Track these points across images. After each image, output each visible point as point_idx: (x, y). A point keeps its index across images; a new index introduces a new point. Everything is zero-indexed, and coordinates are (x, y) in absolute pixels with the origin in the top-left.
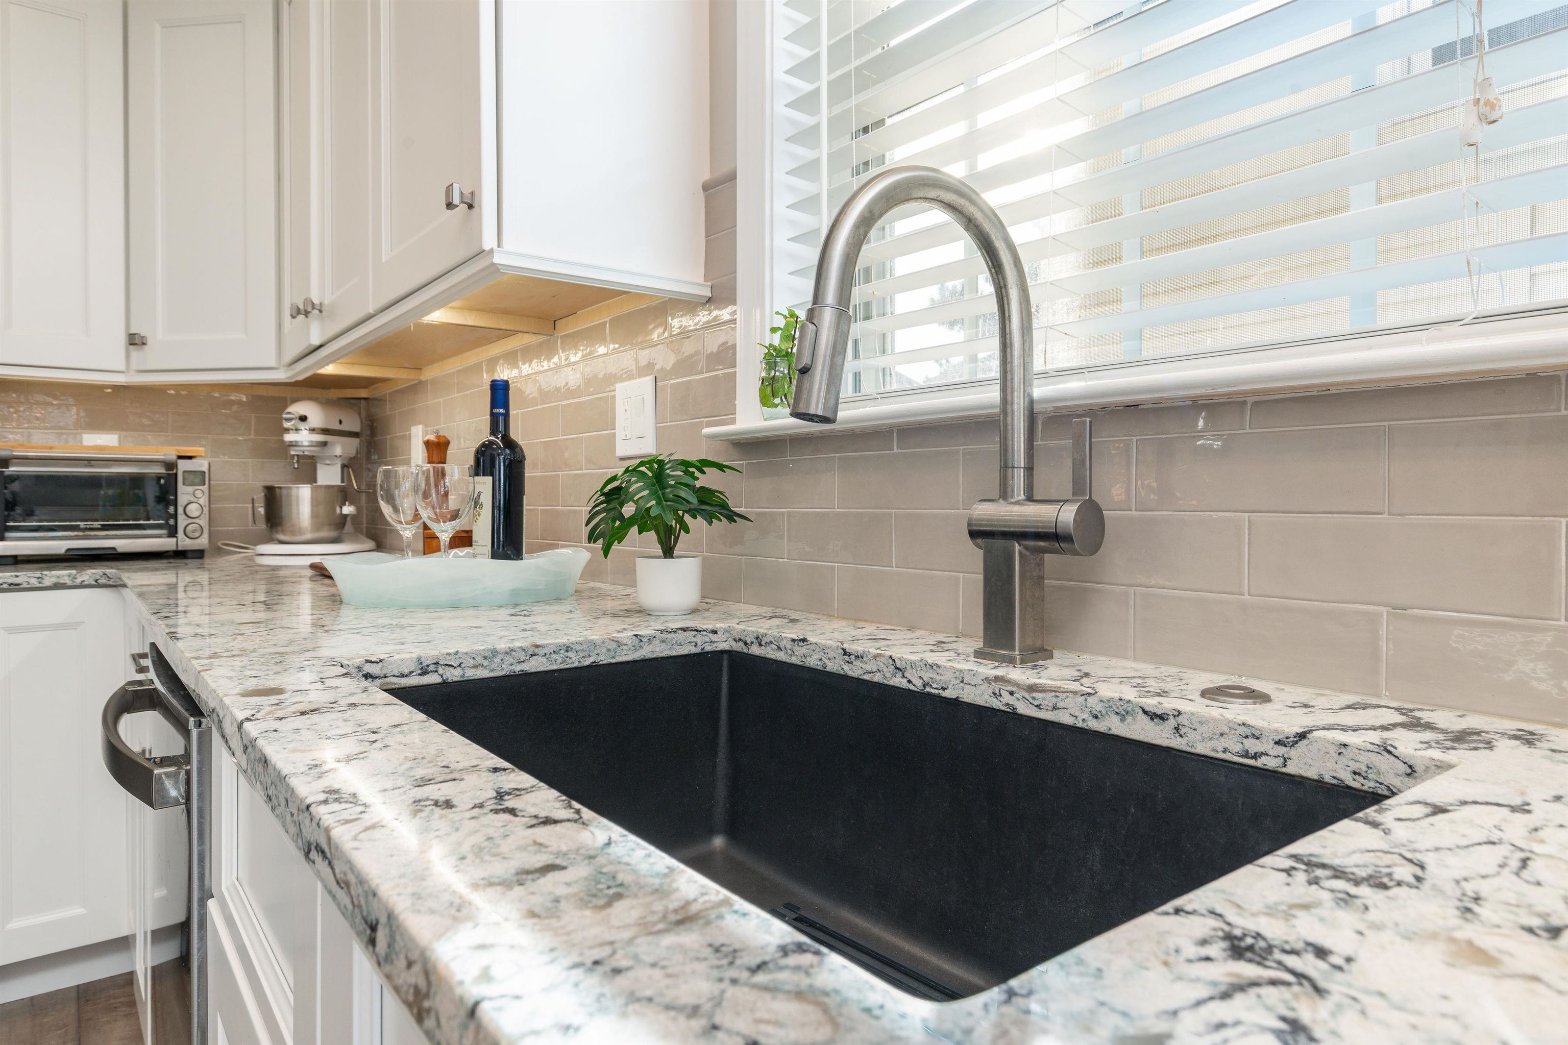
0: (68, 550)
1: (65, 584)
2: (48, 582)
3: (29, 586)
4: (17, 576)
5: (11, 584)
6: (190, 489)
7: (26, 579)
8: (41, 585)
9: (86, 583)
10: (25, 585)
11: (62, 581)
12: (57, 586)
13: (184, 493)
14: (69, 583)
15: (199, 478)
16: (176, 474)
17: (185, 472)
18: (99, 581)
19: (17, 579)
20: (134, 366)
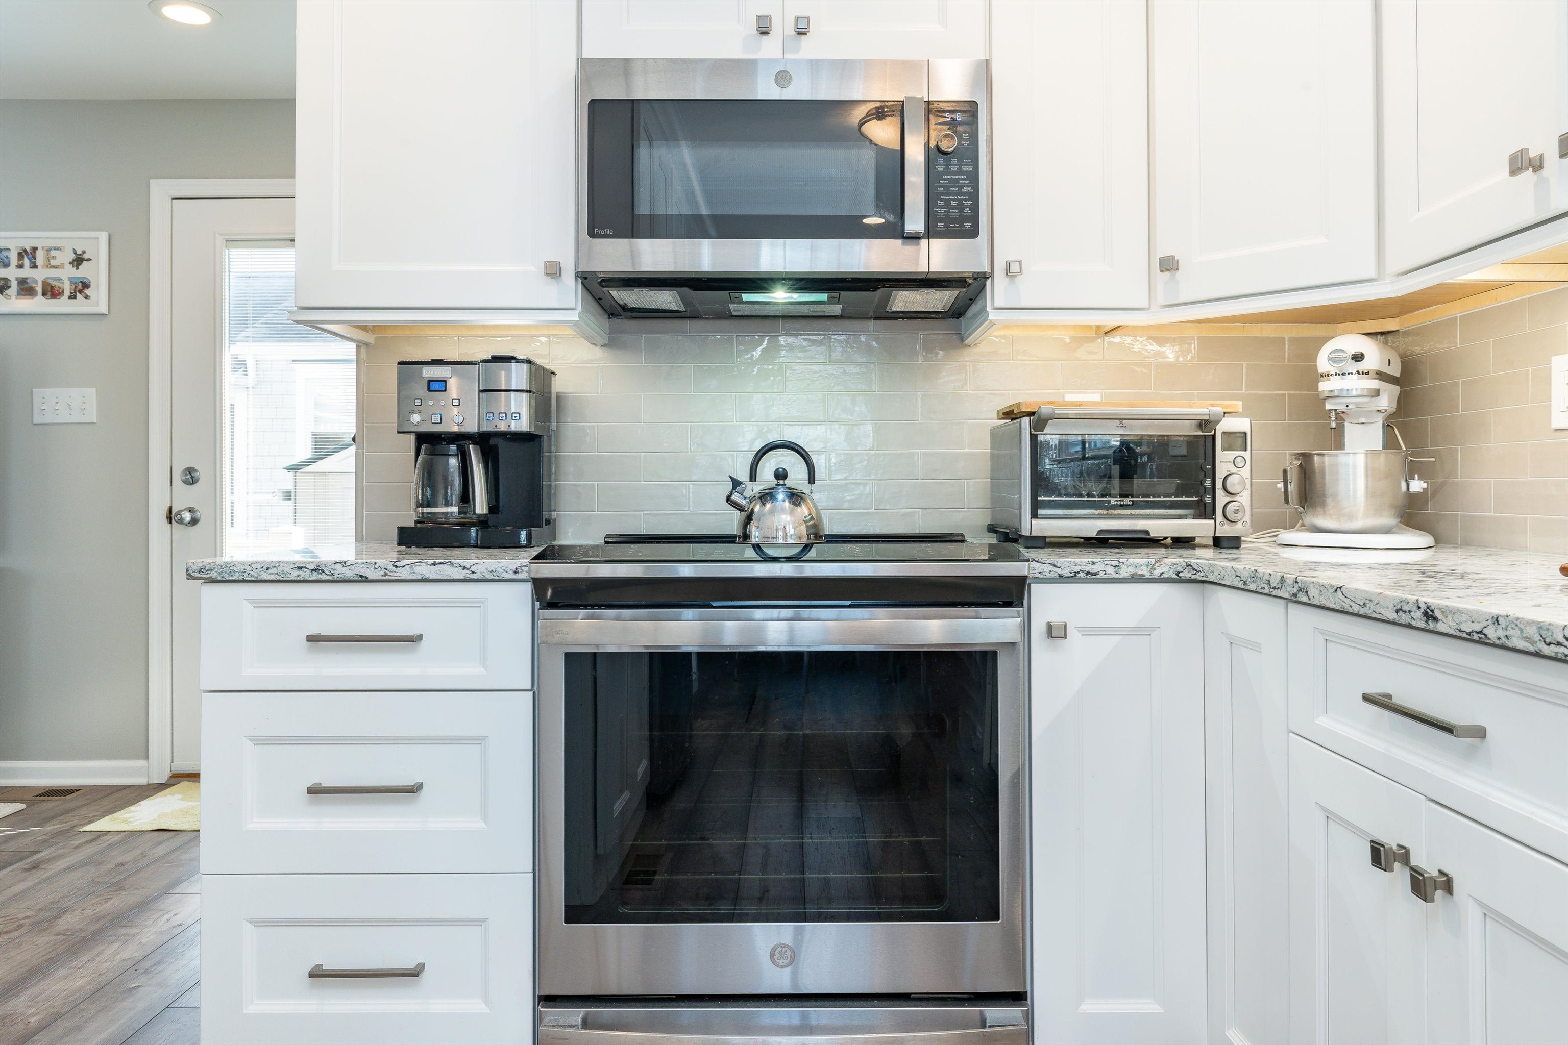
0: (1100, 532)
1: (1142, 575)
2: (1125, 572)
3: (1106, 576)
4: (1094, 563)
5: (1088, 573)
6: (1232, 454)
7: (1103, 567)
8: (1117, 576)
9: (1165, 576)
10: (1101, 575)
11: (1140, 573)
12: (1136, 579)
13: (1225, 461)
14: (1147, 575)
15: (1239, 440)
16: (1214, 436)
17: (1224, 433)
18: (1180, 575)
19: (1093, 566)
20: (1161, 300)
